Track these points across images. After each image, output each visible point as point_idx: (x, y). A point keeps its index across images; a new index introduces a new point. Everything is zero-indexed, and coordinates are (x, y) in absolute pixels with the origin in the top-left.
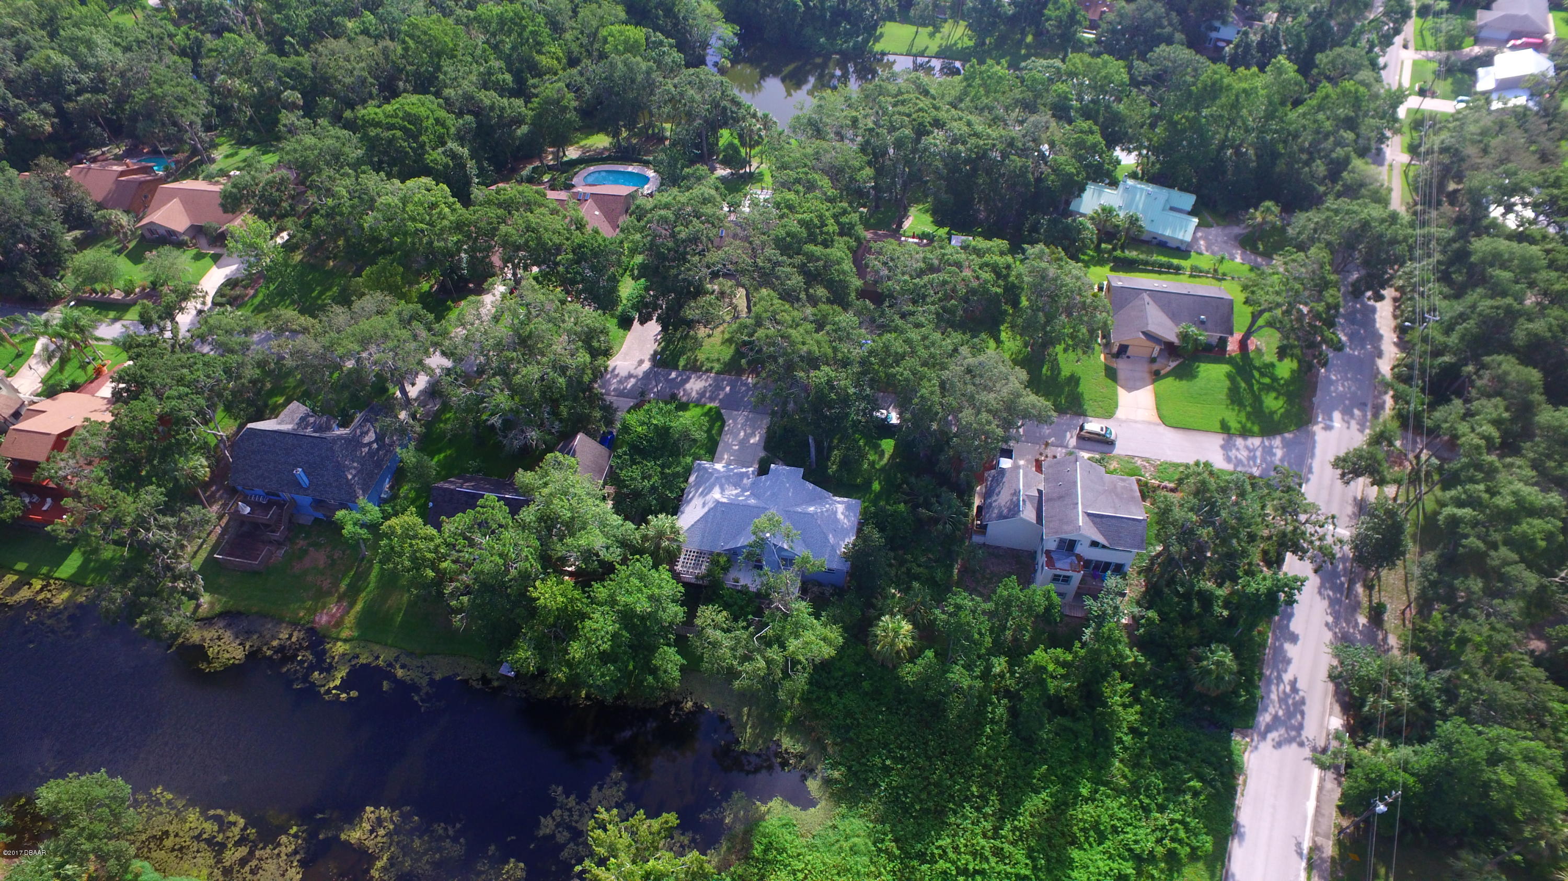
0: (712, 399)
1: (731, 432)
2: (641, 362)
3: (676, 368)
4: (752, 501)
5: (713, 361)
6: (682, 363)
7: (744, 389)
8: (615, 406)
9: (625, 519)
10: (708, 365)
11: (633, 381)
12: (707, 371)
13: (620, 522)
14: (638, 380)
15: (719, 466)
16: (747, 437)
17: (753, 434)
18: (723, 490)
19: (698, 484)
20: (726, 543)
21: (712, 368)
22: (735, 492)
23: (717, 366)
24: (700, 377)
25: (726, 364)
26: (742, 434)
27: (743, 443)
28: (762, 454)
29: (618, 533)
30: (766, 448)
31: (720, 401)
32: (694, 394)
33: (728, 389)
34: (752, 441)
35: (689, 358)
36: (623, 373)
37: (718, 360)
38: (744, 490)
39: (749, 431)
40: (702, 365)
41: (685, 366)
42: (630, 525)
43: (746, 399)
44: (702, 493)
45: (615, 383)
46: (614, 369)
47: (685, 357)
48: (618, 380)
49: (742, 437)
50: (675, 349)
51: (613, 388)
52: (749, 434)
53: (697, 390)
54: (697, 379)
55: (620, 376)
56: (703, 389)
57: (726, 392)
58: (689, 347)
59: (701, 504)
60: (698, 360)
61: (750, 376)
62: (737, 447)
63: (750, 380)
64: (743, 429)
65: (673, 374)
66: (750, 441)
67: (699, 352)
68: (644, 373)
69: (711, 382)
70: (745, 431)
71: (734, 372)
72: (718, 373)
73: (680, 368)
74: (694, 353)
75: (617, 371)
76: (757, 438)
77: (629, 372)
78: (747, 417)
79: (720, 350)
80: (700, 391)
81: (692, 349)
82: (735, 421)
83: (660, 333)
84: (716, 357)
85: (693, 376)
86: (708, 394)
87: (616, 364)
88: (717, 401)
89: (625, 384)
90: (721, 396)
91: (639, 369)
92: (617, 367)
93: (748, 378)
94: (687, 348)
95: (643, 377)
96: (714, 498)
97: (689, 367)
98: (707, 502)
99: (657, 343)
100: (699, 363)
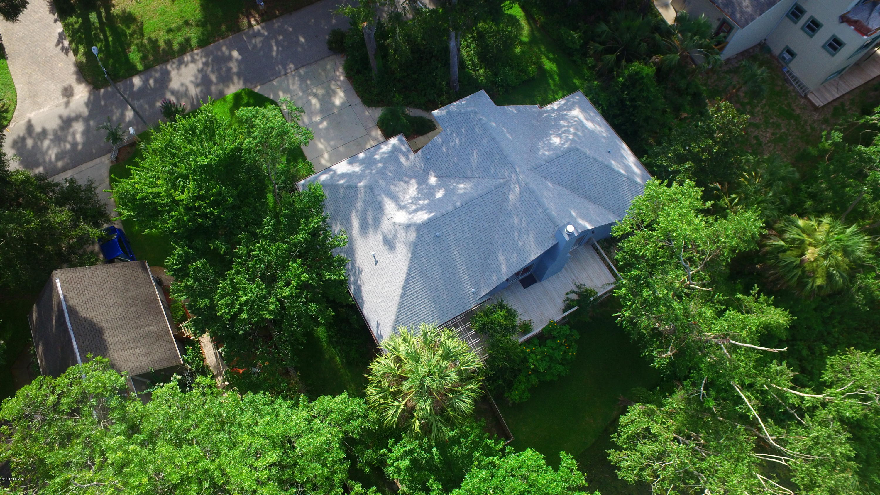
0: (225, 81)
1: (295, 108)
2: (68, 92)
3: (133, 71)
5: (179, 29)
6: (135, 57)
7: (258, 41)
8: (82, 182)
10: (178, 40)
11: (79, 127)
12: (184, 50)
14: (86, 120)
16: (326, 101)
17: (330, 92)
20: (479, 285)
21: (188, 40)
22: (413, 192)
23: (194, 34)
24: (181, 63)
25: (201, 24)
26: (314, 101)
27: (327, 112)
28: (370, 113)
30: (368, 103)
31: (239, 75)
32: (193, 91)
33: (235, 54)
34: (337, 102)
35: (141, 47)
36: (53, 124)
37: (187, 23)
39: (320, 92)
40: (169, 43)
41: (144, 59)
43: (274, 54)
44: (364, 228)
45: (49, 148)
46: (30, 127)
47: (133, 47)
48: (52, 140)
49: (318, 106)
50: (107, 45)
51: (53, 157)
52: (323, 95)
53: (192, 82)
54: (178, 68)
55: (50, 132)
56: (200, 76)
57: (237, 60)
58: (128, 32)
59: (383, 248)
60: (157, 40)
61: (253, 22)
62: (325, 124)
63: (257, 27)
64: (309, 95)
65: (137, 81)
66: (333, 104)
67: (148, 28)
68: (87, 104)
69: (204, 60)
70: (315, 95)
71: (223, 28)
72: (203, 43)
73: (140, 67)
74: (142, 35)
75: (38, 129)
76: (341, 94)
77: (61, 117)
78: (300, 76)
79: (177, 10)
80: (199, 81)
81: (134, 32)
82: (287, 91)
83: (61, 37)
84: (180, 22)
85: (169, 67)
86: (213, 78)
87: (26, 120)
88: (235, 79)
89: (70, 138)
90: (235, 69)
91: (72, 105)
92: (33, 122)
93: (250, 26)
94: (125, 35)
95: (90, 112)
96: (400, 224)
97: (151, 58)
98: (390, 237)
99: (71, 54)
100: (161, 43)
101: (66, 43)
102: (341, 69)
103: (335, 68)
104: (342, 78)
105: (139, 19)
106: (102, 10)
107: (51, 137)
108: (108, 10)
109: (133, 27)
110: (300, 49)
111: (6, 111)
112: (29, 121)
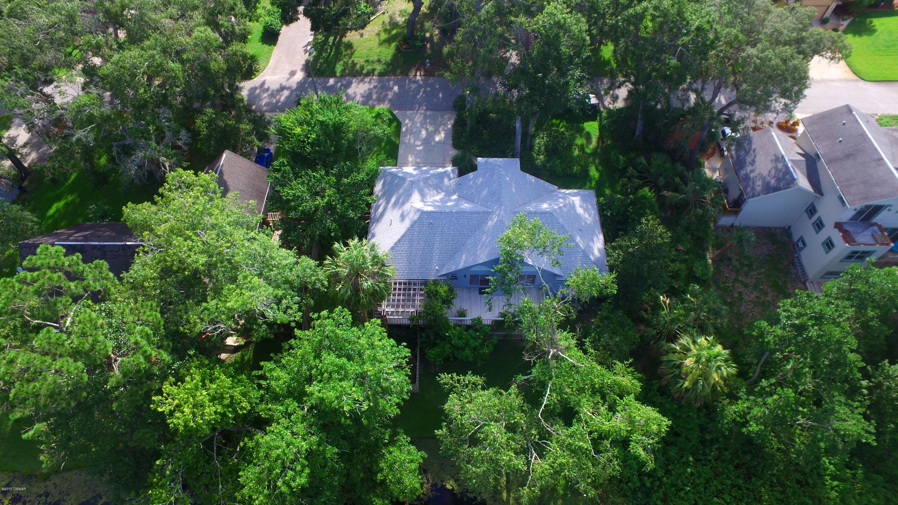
0: (380, 100)
1: (410, 131)
2: (293, 73)
3: (333, 74)
4: (466, 206)
5: (373, 62)
6: (339, 68)
7: (413, 86)
9: (300, 253)
10: (368, 68)
11: (286, 93)
12: (368, 74)
13: (293, 260)
14: (292, 91)
15: (409, 169)
16: (430, 135)
17: (437, 131)
18: (423, 196)
19: (387, 194)
20: (442, 266)
21: (374, 70)
22: (438, 198)
23: (379, 68)
24: (362, 81)
25: (388, 64)
26: (424, 133)
27: (427, 142)
28: (453, 152)
29: (292, 277)
30: (456, 146)
31: (390, 101)
32: (359, 98)
33: (396, 88)
34: (437, 139)
35: (346, 64)
36: (275, 87)
37: (379, 61)
38: (449, 194)
39: (431, 129)
40: (362, 68)
41: (343, 71)
42: (308, 262)
43: (419, 97)
44: (396, 204)
45: (265, 98)
46: (263, 83)
47: (341, 62)
48: (269, 95)
49: (424, 136)
50: (329, 56)
51: (264, 103)
52: (432, 131)
53: (361, 94)
54: (359, 83)
55: (271, 90)
56: (368, 92)
57: (394, 92)
58: (344, 53)
59: (398, 218)
60: (357, 63)
61: (418, 73)
62: (421, 147)
63: (418, 78)
64: (423, 127)
65: (332, 81)
66: (434, 139)
67: (356, 54)
68: (298, 83)
69: (376, 84)
70: (427, 130)
71: (399, 71)
72: (381, 75)
73: (338, 74)
74: (351, 58)
75: (266, 86)
76: (443, 135)
77: (281, 85)
78: (425, 115)
79: (378, 51)
80: (365, 95)
81: (347, 55)
82: (412, 120)
83: (309, 44)
84: (376, 58)
85: (354, 80)
86: (374, 97)
87: (264, 79)
88: (386, 103)
89: (278, 97)
90: (390, 97)
91: (291, 80)
92: (266, 82)
93: (416, 75)
94: (341, 54)
95: (297, 88)
96: (414, 208)
97: (347, 72)
98: (405, 213)
99: (308, 54)
100: (358, 67)
101: (309, 48)
102: (452, 122)
103: (449, 119)
104: (449, 126)
105: (355, 48)
106: (338, 37)
107: (269, 93)
108: (341, 38)
109: (349, 52)
110: (435, 100)
111: (258, 71)
112: (265, 81)
